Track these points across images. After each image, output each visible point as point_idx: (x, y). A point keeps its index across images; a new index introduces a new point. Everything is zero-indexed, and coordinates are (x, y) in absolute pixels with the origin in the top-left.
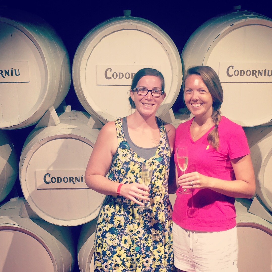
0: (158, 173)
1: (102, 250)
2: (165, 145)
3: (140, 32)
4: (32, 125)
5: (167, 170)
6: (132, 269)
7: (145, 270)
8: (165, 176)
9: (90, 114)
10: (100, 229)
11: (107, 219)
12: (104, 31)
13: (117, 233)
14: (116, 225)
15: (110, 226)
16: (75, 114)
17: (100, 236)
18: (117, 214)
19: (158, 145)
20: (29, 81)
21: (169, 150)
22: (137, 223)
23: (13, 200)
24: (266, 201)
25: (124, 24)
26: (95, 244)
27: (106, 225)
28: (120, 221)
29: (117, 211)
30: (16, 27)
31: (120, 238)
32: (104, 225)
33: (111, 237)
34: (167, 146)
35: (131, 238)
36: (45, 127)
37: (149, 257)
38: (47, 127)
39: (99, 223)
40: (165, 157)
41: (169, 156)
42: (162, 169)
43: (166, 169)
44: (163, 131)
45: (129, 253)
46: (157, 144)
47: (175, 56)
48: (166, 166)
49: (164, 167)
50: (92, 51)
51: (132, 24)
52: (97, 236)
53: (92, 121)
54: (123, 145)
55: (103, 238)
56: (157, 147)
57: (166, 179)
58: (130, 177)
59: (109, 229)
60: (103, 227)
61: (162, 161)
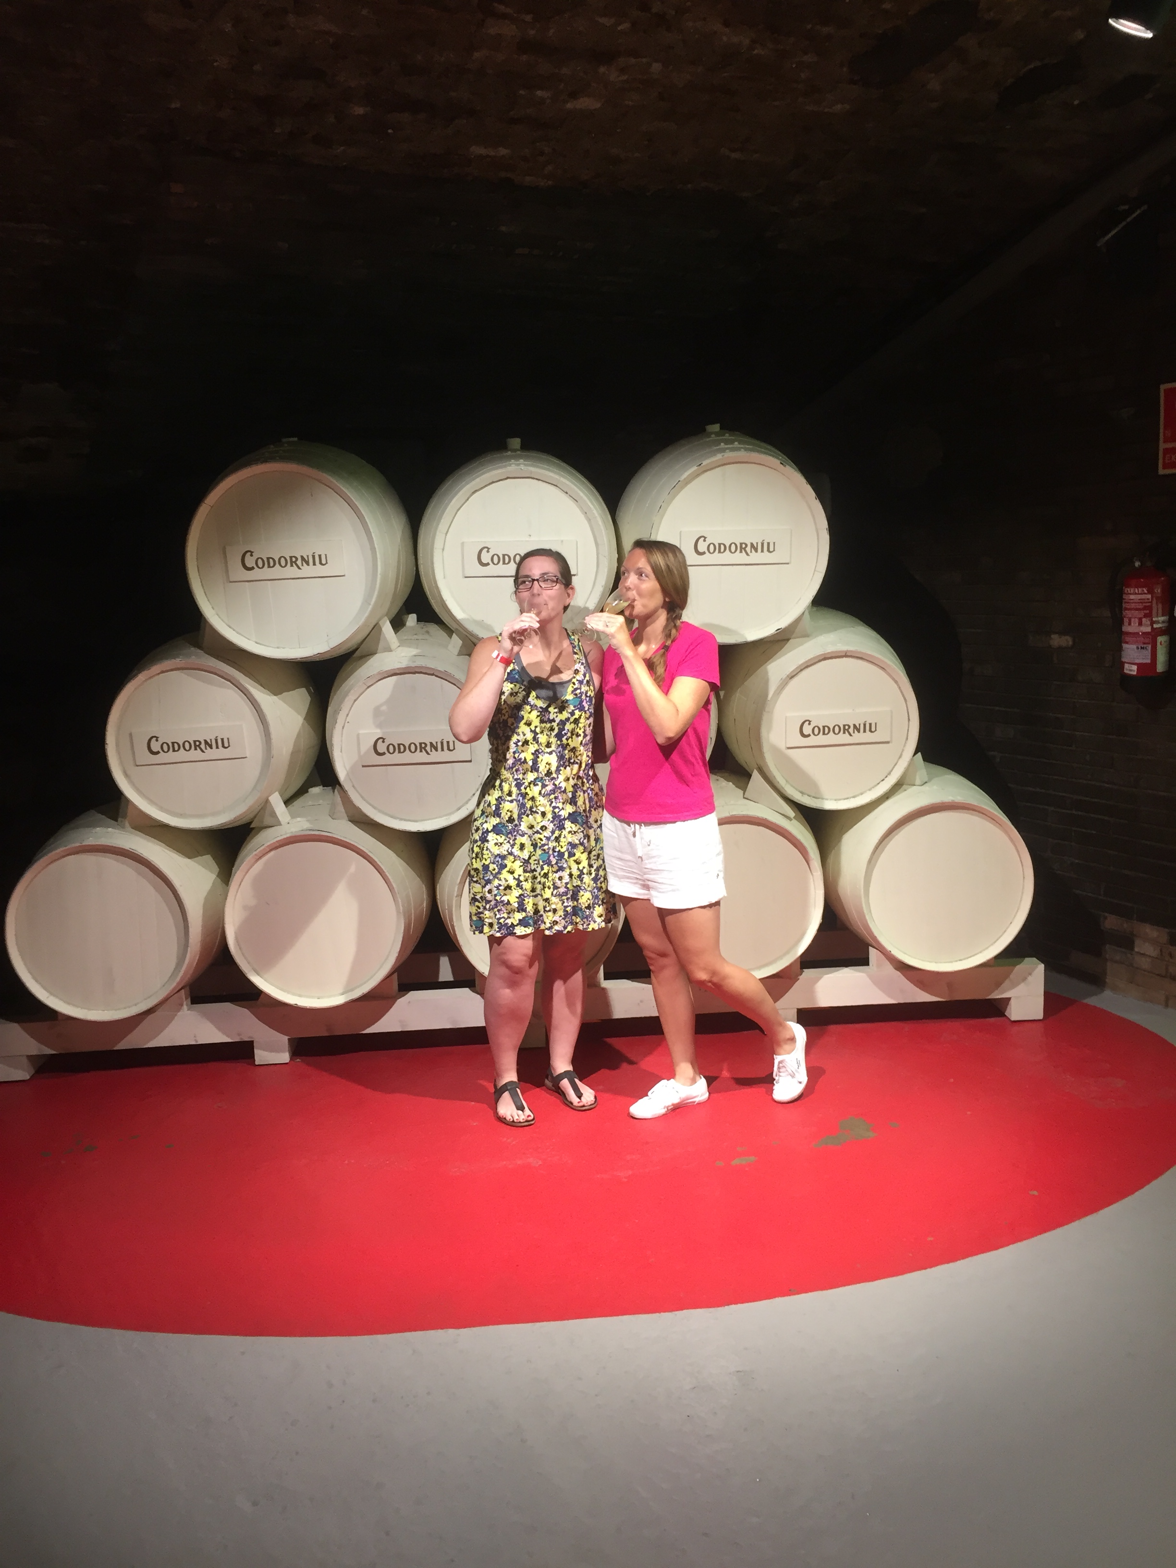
0: (572, 724)
1: (482, 864)
2: (585, 676)
3: (537, 481)
4: (349, 651)
5: (588, 719)
6: (534, 894)
7: (558, 893)
8: (585, 730)
9: (453, 629)
10: (477, 828)
11: (489, 810)
12: (474, 483)
13: (506, 832)
14: (505, 818)
15: (495, 821)
16: (425, 629)
17: (478, 840)
18: (506, 800)
19: (572, 676)
20: (343, 575)
21: (591, 684)
22: (540, 813)
23: (315, 790)
24: (774, 777)
25: (509, 468)
26: (471, 855)
27: (488, 819)
28: (511, 812)
29: (505, 794)
30: (320, 481)
31: (511, 841)
32: (484, 821)
33: (496, 839)
34: (587, 678)
35: (531, 840)
36: (372, 654)
37: (564, 871)
38: (376, 654)
39: (475, 818)
40: (583, 697)
41: (592, 695)
42: (580, 717)
43: (586, 718)
44: (578, 652)
45: (529, 866)
46: (569, 675)
47: (600, 523)
48: (585, 713)
49: (583, 714)
50: (454, 518)
51: (522, 468)
52: (473, 841)
53: (456, 642)
54: (512, 676)
55: (483, 843)
56: (570, 681)
57: (587, 735)
58: (523, 732)
59: (492, 826)
60: (482, 824)
61: (579, 704)
